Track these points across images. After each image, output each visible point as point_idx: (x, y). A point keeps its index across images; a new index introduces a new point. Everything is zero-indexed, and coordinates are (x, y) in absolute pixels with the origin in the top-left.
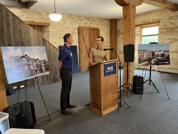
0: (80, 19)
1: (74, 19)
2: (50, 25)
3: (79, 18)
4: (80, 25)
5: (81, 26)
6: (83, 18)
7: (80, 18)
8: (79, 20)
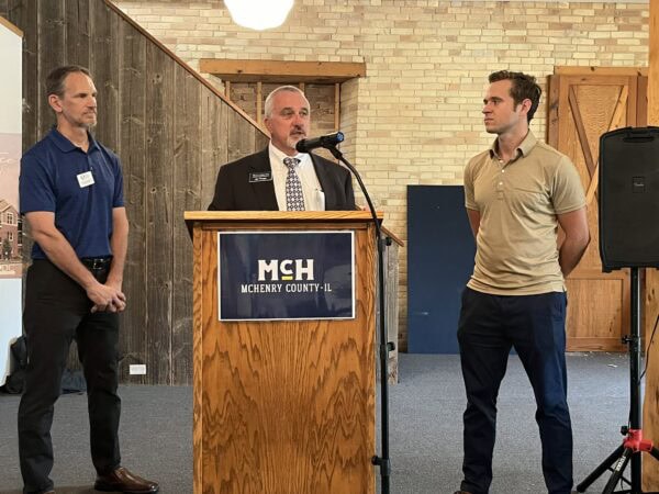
0: (569, 26)
1: (523, 25)
2: (368, 73)
3: (555, 19)
4: (562, 62)
5: (571, 63)
6: (591, 13)
7: (564, 19)
8: (560, 33)
